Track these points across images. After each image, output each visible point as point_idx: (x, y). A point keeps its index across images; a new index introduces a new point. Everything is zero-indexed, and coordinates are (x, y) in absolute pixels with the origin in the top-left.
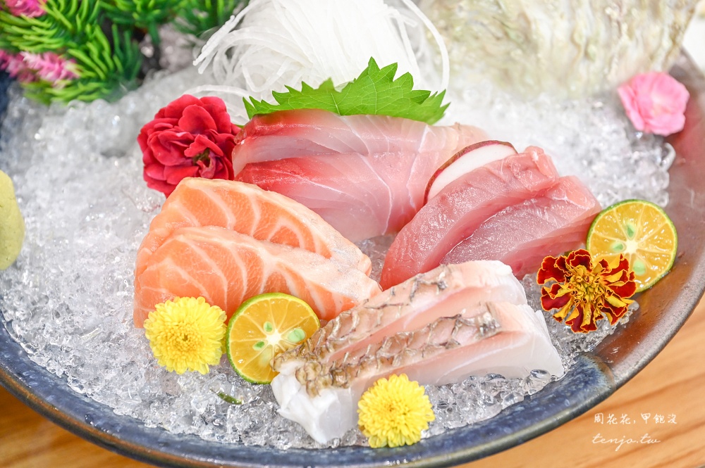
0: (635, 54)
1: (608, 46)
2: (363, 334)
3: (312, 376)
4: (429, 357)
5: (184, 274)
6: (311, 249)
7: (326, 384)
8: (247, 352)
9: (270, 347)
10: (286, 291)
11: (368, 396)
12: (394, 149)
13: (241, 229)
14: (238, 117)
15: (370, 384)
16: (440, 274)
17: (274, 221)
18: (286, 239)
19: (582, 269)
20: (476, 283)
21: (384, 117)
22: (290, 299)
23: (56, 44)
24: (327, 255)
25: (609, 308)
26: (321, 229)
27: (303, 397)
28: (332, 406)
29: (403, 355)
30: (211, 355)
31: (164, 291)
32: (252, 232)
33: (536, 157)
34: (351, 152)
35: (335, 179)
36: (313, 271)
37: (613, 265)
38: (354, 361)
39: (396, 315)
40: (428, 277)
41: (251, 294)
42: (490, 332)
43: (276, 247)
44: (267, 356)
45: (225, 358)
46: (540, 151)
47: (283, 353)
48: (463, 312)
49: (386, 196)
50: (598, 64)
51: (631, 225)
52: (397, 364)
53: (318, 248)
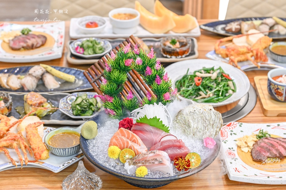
3: (130, 162)
4: (150, 164)
5: (116, 142)
7: (132, 164)
8: (122, 157)
9: (126, 157)
11: (138, 168)
12: (157, 134)
13: (128, 138)
15: (140, 166)
16: (155, 151)
17: (133, 138)
18: (134, 141)
19: (181, 159)
20: (160, 154)
22: (131, 150)
23: (113, 108)
25: (184, 168)
26: (140, 141)
27: (128, 166)
28: (132, 168)
29: (146, 163)
30: (117, 156)
31: (112, 144)
32: (129, 139)
33: (180, 141)
34: (150, 132)
35: (145, 135)
36: (136, 147)
37: (186, 160)
38: (138, 162)
39: (147, 156)
42: (160, 163)
43: (133, 142)
44: (125, 159)
46: (181, 140)
47: (128, 159)
48: (157, 159)
49: (153, 140)
51: (194, 157)
52: (144, 164)
53: (139, 144)
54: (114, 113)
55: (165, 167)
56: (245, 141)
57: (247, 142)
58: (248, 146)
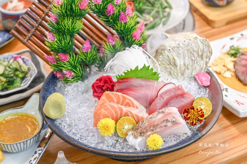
0: (198, 68)
1: (192, 66)
2: (147, 124)
3: (136, 134)
4: (162, 129)
6: (133, 107)
7: (139, 136)
8: (121, 130)
9: (126, 129)
10: (128, 116)
11: (148, 139)
13: (118, 103)
14: (115, 80)
15: (149, 136)
16: (163, 110)
17: (125, 100)
18: (128, 105)
19: (192, 110)
20: (171, 111)
21: (147, 79)
23: (70, 68)
24: (137, 108)
25: (199, 120)
26: (135, 102)
27: (134, 139)
28: (141, 141)
29: (156, 129)
30: (112, 131)
31: (102, 117)
32: (120, 103)
33: (180, 87)
34: (140, 86)
35: (138, 92)
36: (134, 111)
37: (199, 110)
38: (145, 131)
39: (154, 119)
40: (160, 111)
41: (121, 117)
42: (175, 123)
43: (126, 107)
44: (125, 131)
45: (116, 132)
46: (181, 86)
47: (129, 130)
48: (168, 119)
49: (148, 96)
50: (190, 70)
51: (202, 103)
52: (154, 131)
53: (135, 106)
54: (73, 73)
55: (181, 126)
56: (223, 64)
57: (225, 65)
58: (228, 70)
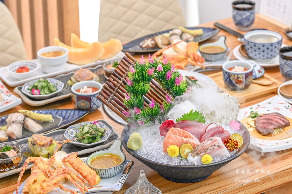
1: (227, 117)
2: (201, 148)
3: (194, 155)
4: (211, 151)
6: (190, 138)
7: (196, 156)
8: (183, 153)
10: (187, 143)
12: (199, 125)
13: (179, 135)
15: (203, 156)
16: (211, 138)
17: (184, 134)
18: (186, 137)
19: (230, 140)
20: (216, 140)
24: (193, 139)
26: (191, 135)
27: (193, 158)
28: (197, 159)
29: (207, 151)
30: (177, 154)
31: (169, 144)
32: (181, 136)
33: (220, 127)
34: (193, 126)
36: (191, 141)
37: (235, 140)
38: (200, 152)
39: (205, 144)
40: (209, 139)
41: (182, 144)
42: (219, 147)
44: (186, 154)
45: (180, 154)
48: (215, 144)
49: (199, 132)
50: (225, 120)
51: (236, 137)
52: (206, 152)
53: (191, 138)
55: (224, 149)
56: (247, 123)
57: (248, 123)
58: (251, 126)
